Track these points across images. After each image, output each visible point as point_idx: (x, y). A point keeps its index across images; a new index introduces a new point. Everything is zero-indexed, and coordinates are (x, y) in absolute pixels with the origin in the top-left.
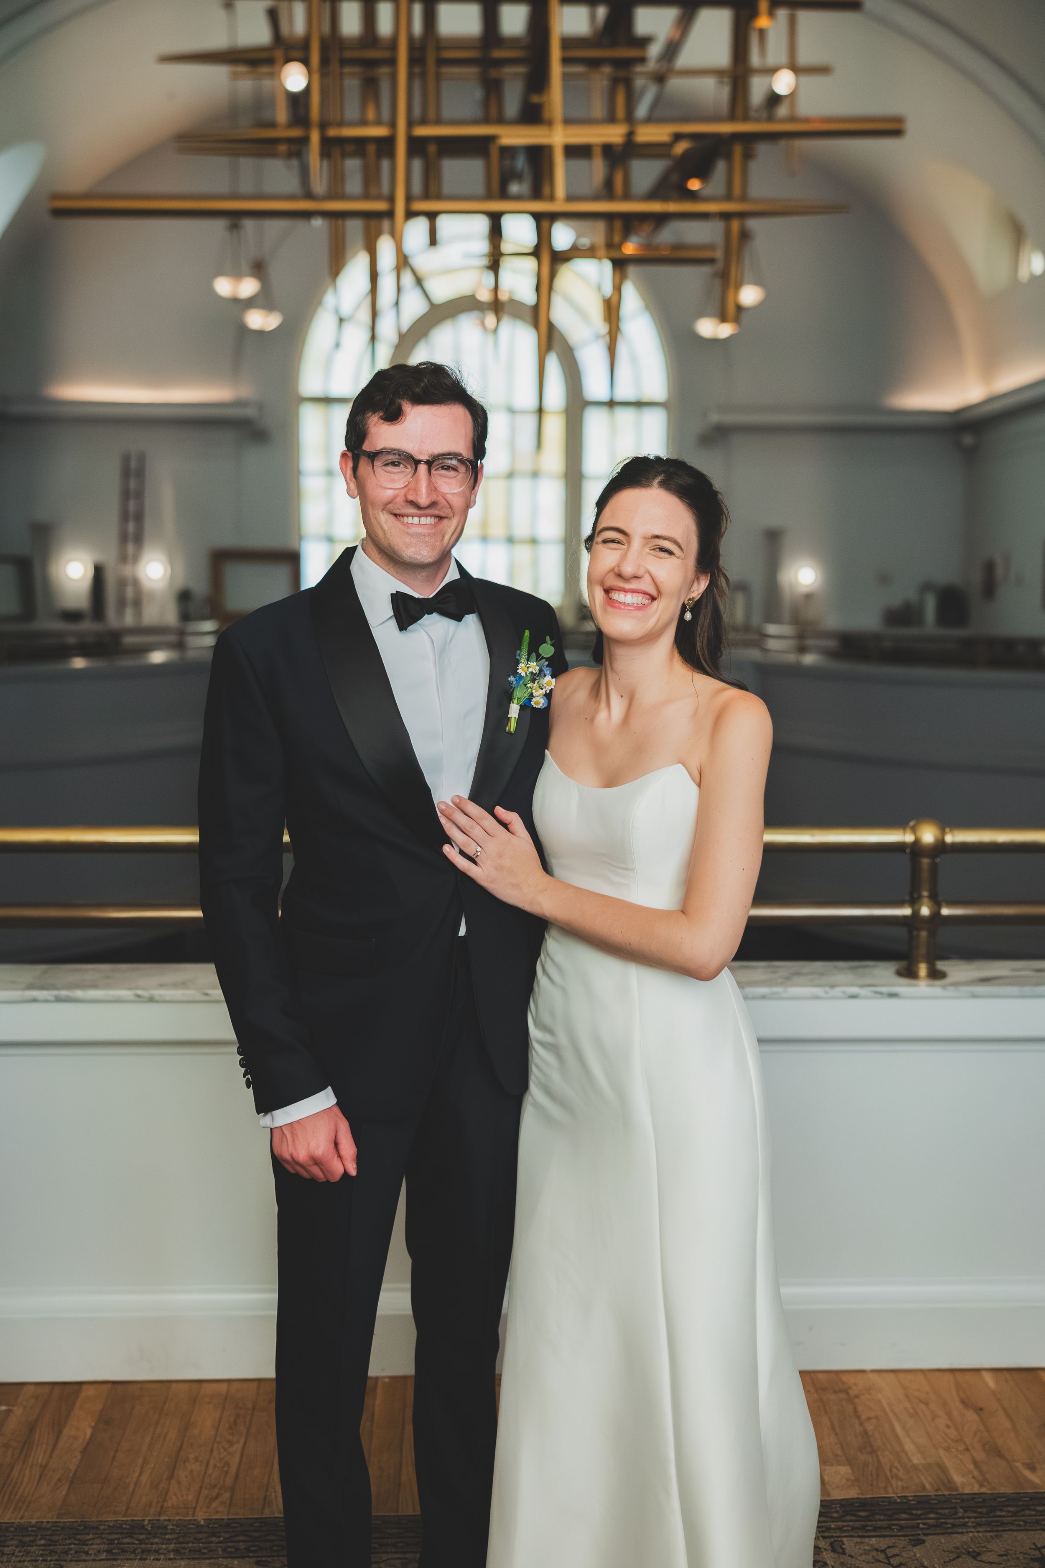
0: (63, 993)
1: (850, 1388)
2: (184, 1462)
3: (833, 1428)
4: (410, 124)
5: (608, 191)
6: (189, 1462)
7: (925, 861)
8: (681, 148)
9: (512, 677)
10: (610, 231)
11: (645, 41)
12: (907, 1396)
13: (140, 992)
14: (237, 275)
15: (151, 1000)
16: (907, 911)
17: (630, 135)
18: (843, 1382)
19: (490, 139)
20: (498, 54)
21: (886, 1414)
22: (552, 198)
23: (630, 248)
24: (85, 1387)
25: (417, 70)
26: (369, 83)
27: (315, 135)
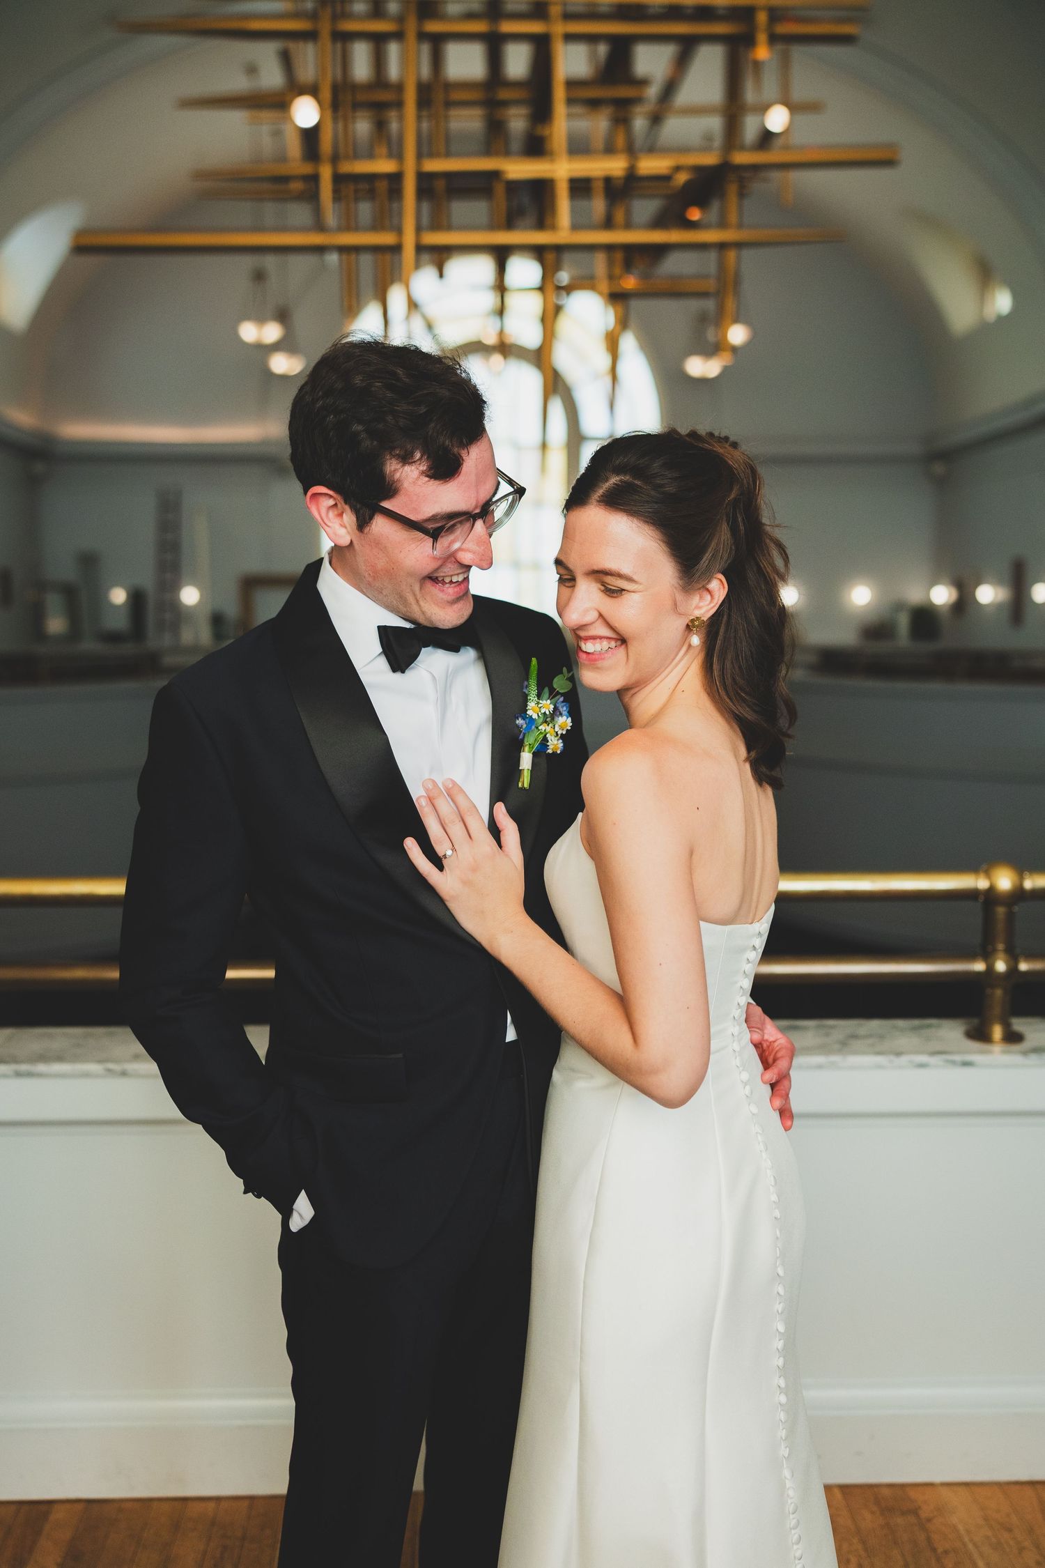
0: (24, 1067)
1: (920, 1507)
4: (419, 159)
5: (609, 223)
7: (1001, 911)
8: (682, 178)
9: (520, 719)
10: (610, 263)
12: (986, 1519)
13: (110, 1066)
14: (261, 319)
15: (124, 1074)
16: (979, 966)
17: (631, 167)
18: (910, 1499)
19: (495, 175)
20: (502, 94)
21: (964, 1545)
22: (553, 227)
23: (630, 283)
25: (425, 113)
26: (380, 126)
27: (326, 173)
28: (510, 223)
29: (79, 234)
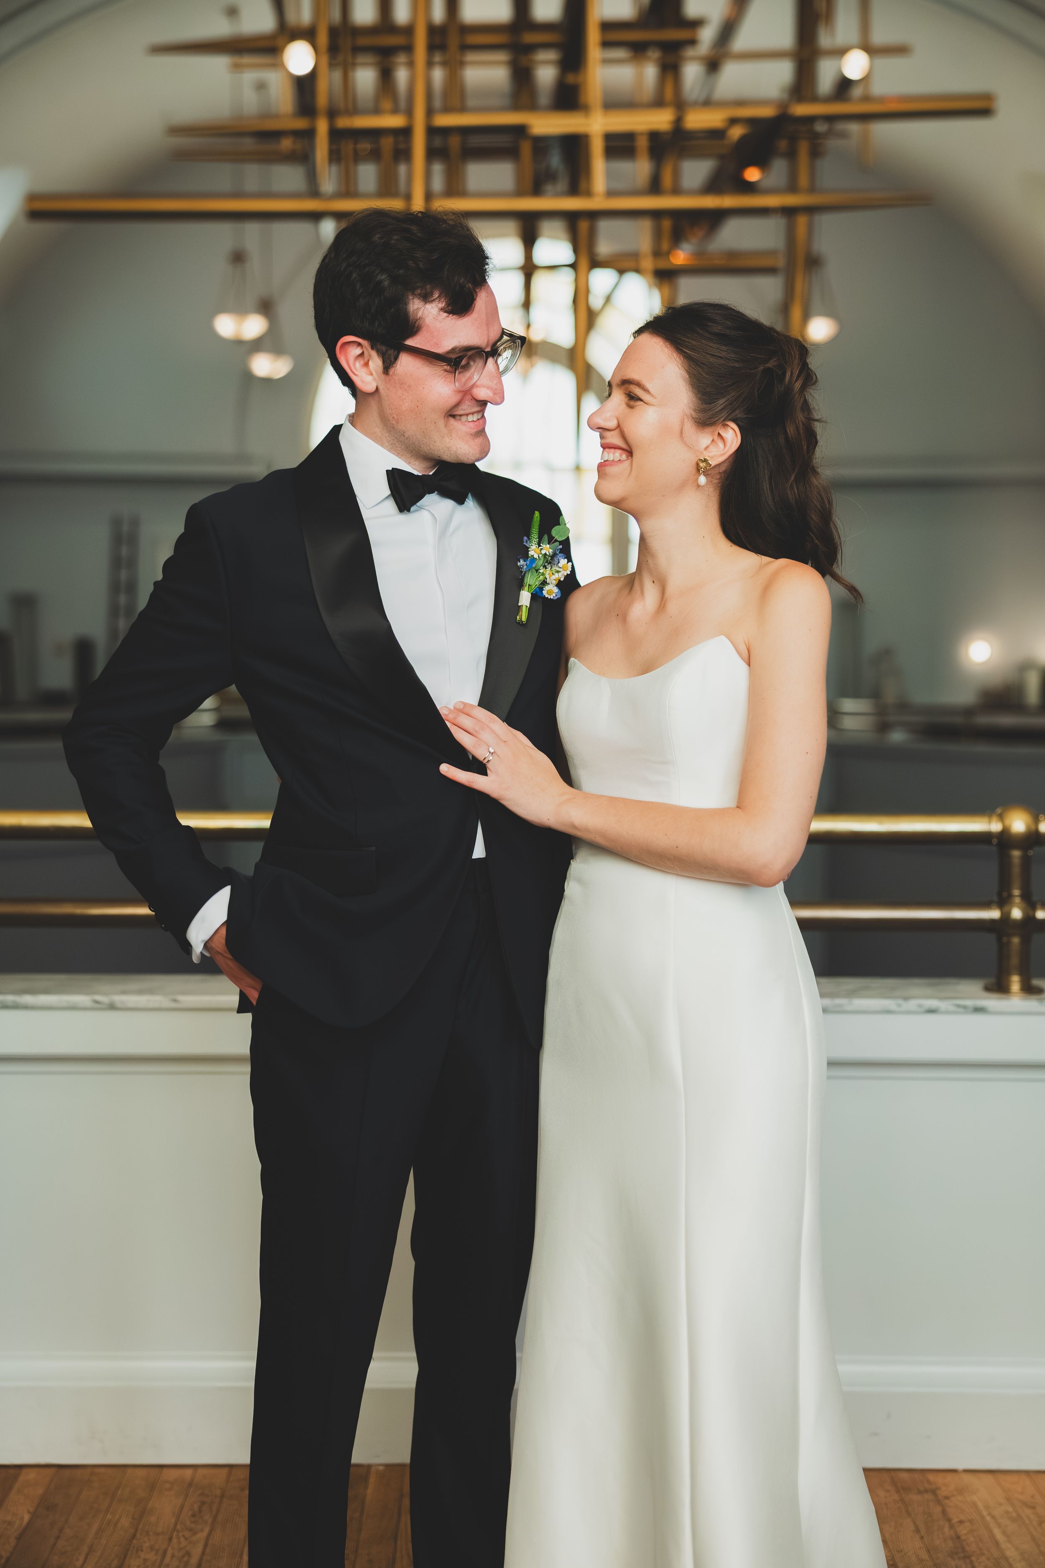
1: (939, 1488)
2: (137, 1551)
3: (917, 1530)
4: (430, 112)
5: (655, 187)
6: (142, 1551)
7: (1016, 853)
8: (736, 132)
9: (521, 561)
10: (658, 235)
11: (696, 24)
12: (1009, 1500)
13: (98, 998)
14: (241, 312)
15: (112, 1007)
16: (994, 914)
17: (678, 121)
18: (929, 1482)
19: (520, 130)
20: (530, 38)
21: (983, 1518)
22: (588, 193)
23: (680, 257)
24: (24, 1471)
25: (437, 58)
26: (386, 76)
27: (322, 127)
28: (537, 190)
29: (32, 198)
